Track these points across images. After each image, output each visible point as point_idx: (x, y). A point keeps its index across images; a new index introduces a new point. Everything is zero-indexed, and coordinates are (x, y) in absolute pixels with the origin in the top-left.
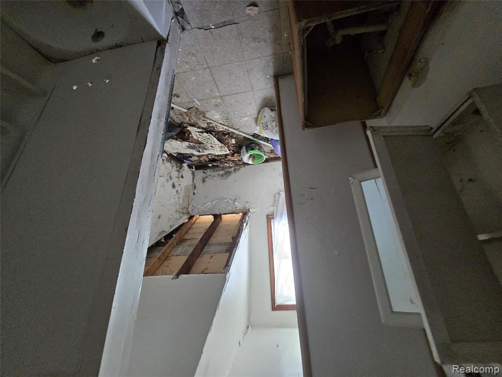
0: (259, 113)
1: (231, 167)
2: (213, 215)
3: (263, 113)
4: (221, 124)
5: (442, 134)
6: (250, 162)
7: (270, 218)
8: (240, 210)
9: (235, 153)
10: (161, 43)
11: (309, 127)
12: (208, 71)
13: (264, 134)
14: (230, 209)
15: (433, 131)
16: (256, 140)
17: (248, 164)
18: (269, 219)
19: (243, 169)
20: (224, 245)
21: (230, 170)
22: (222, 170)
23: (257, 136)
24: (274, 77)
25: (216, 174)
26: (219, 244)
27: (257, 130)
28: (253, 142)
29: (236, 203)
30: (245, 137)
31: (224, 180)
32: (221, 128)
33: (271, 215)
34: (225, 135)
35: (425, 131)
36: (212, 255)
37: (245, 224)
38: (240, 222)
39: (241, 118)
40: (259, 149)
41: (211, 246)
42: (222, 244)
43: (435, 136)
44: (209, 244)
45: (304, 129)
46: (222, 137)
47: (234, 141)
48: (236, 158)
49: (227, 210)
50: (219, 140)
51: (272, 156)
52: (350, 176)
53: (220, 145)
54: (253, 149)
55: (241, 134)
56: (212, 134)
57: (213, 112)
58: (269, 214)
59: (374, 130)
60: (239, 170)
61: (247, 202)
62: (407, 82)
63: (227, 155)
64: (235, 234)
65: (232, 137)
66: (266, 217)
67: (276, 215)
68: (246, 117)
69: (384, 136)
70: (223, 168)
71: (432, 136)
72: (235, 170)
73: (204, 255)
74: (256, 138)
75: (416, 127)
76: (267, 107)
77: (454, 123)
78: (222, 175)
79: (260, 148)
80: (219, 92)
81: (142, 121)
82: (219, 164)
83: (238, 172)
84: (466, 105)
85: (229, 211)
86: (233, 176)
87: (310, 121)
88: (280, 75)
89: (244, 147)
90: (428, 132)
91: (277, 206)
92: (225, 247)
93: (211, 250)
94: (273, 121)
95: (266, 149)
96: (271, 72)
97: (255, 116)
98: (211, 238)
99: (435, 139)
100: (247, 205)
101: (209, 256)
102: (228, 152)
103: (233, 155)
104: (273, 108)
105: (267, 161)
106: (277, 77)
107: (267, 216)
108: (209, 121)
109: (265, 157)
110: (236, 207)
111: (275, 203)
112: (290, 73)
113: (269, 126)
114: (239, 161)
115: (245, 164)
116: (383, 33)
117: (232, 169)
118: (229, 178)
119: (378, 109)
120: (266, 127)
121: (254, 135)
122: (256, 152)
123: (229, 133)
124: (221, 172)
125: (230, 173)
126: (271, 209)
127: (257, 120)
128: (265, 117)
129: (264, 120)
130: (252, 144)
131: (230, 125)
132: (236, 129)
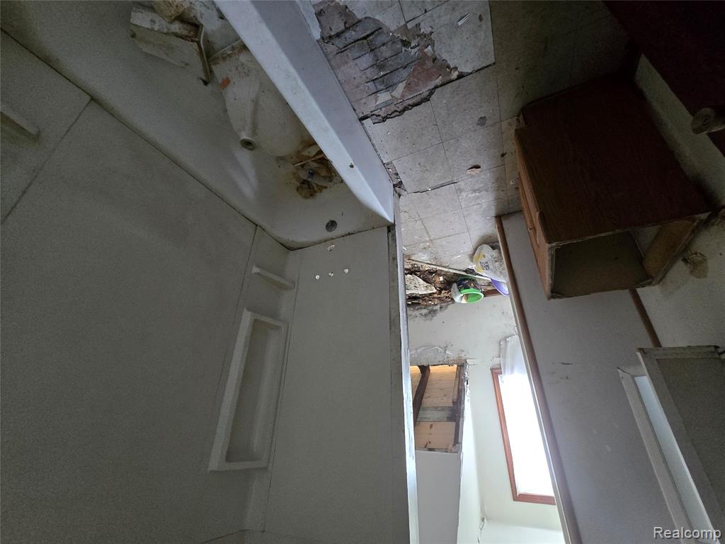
0: (475, 250)
1: (436, 305)
2: (419, 367)
3: (481, 250)
4: (428, 264)
6: (463, 301)
7: (496, 372)
8: (454, 360)
9: (443, 290)
10: (391, 228)
12: (419, 222)
13: (484, 274)
14: (440, 358)
16: (469, 275)
18: (494, 376)
19: (452, 306)
20: (443, 410)
21: (435, 308)
22: (425, 308)
23: (471, 271)
24: (496, 217)
25: (417, 313)
26: (436, 408)
27: (472, 266)
28: (465, 278)
29: (447, 352)
30: (454, 273)
31: (428, 322)
32: (427, 267)
33: (497, 369)
34: (432, 274)
35: (707, 352)
36: (431, 423)
37: (466, 383)
38: (458, 379)
39: (452, 256)
40: (475, 287)
41: (426, 410)
42: (439, 409)
44: (423, 408)
45: (549, 300)
46: (427, 276)
47: (441, 279)
48: (444, 293)
49: (437, 360)
50: (424, 280)
51: (490, 289)
52: (618, 368)
53: (426, 284)
54: (466, 287)
55: (451, 271)
56: (416, 275)
57: (420, 254)
58: (495, 367)
59: (645, 353)
60: (446, 307)
61: (463, 351)
63: (434, 293)
64: (455, 397)
65: (440, 275)
66: (490, 371)
67: (505, 369)
68: (459, 254)
70: (426, 307)
72: (441, 308)
73: (422, 423)
74: (471, 273)
76: (486, 244)
78: (426, 315)
79: (476, 284)
80: (429, 236)
81: (392, 318)
82: (421, 301)
83: (445, 311)
85: (439, 362)
86: (440, 315)
88: (503, 215)
89: (455, 285)
90: (712, 354)
91: (505, 357)
92: (445, 414)
93: (428, 416)
94: (496, 261)
96: (493, 213)
97: (471, 253)
98: (424, 400)
100: (463, 355)
101: (428, 425)
102: (435, 291)
103: (440, 292)
104: (494, 245)
106: (500, 218)
107: (492, 369)
108: (414, 263)
109: (483, 296)
110: (448, 357)
111: (501, 352)
112: (516, 211)
113: (491, 267)
114: (447, 297)
117: (438, 307)
118: (435, 318)
120: (486, 267)
121: (467, 271)
122: (471, 291)
123: (435, 272)
124: (424, 311)
125: (435, 311)
126: (497, 361)
127: (472, 256)
128: (484, 256)
129: (484, 260)
130: (465, 280)
131: (439, 264)
132: (445, 267)
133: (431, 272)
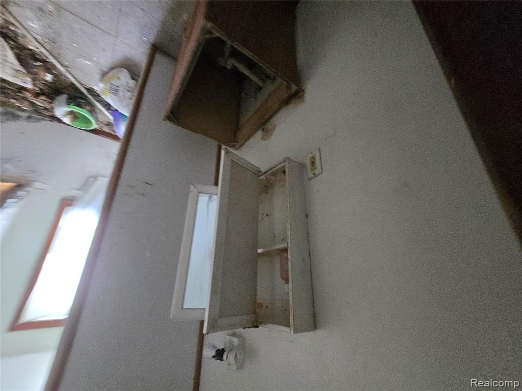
0: (113, 68)
1: (24, 111)
3: (117, 72)
5: (264, 178)
6: (66, 120)
7: (67, 203)
9: (43, 94)
11: (171, 121)
13: (108, 99)
15: (261, 173)
16: (90, 96)
17: (60, 121)
19: (47, 124)
21: (19, 113)
23: (95, 94)
24: (153, 45)
27: (99, 87)
28: (84, 97)
30: (73, 84)
32: (32, 45)
33: (69, 201)
34: (38, 60)
35: (257, 170)
39: (80, 56)
40: (90, 111)
43: (261, 178)
45: (164, 120)
46: (27, 57)
47: (49, 77)
48: (40, 102)
51: (106, 129)
52: (192, 184)
53: (19, 67)
54: (79, 105)
58: (67, 198)
59: (227, 152)
62: (259, 134)
65: (48, 71)
66: (59, 200)
67: (78, 203)
68: (90, 60)
69: (232, 161)
70: (5, 104)
71: (259, 176)
72: (28, 117)
74: (93, 95)
75: (253, 165)
76: (127, 69)
77: (272, 174)
79: (93, 111)
84: (281, 165)
87: (175, 115)
88: (160, 49)
89: (64, 96)
90: (258, 173)
94: (129, 91)
95: (100, 116)
96: (152, 37)
97: (105, 69)
99: (260, 180)
100: (30, 175)
102: (30, 86)
103: (37, 95)
104: (136, 78)
105: (94, 131)
106: (156, 49)
107: (63, 199)
108: (12, 20)
109: (95, 126)
112: (173, 57)
113: (121, 93)
114: (46, 109)
115: (54, 118)
116: (260, 88)
117: (24, 114)
119: (235, 141)
120: (115, 91)
121: (90, 90)
122: (83, 112)
123: (44, 62)
125: (16, 117)
126: (74, 193)
127: (104, 75)
128: (119, 78)
129: (116, 82)
130: (81, 98)
131: (55, 52)
132: (62, 65)
133: (34, 56)
